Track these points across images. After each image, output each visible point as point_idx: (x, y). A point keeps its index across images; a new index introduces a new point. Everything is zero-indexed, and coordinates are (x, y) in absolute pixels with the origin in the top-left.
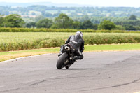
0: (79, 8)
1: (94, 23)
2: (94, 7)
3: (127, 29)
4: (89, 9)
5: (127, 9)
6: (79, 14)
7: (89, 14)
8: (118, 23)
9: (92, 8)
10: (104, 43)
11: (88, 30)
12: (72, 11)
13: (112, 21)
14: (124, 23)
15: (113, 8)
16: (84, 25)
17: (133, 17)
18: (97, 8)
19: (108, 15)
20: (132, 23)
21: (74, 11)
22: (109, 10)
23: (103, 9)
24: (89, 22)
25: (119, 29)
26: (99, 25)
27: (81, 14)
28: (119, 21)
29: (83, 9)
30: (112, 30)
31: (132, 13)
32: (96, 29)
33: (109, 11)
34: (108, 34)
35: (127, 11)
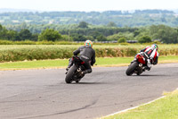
0: (14, 14)
1: (33, 33)
2: (34, 12)
3: (75, 40)
4: (27, 15)
5: (75, 14)
6: (15, 21)
7: (27, 21)
8: (64, 33)
9: (31, 13)
10: (47, 58)
11: (26, 42)
12: (5, 18)
13: (56, 30)
14: (72, 32)
15: (58, 12)
16: (21, 35)
17: (84, 25)
18: (37, 13)
19: (51, 22)
20: (82, 32)
21: (8, 18)
22: (53, 15)
23: (45, 14)
24: (27, 31)
25: (65, 39)
26: (40, 36)
27: (17, 21)
28: (66, 30)
29: (19, 14)
30: (56, 42)
31: (81, 19)
32: (36, 40)
33: (53, 17)
34: (51, 46)
35: (75, 16)
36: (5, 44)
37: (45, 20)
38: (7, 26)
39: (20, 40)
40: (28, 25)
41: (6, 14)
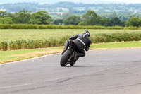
0: (106, 5)
1: (122, 20)
2: (122, 4)
4: (117, 6)
6: (107, 11)
7: (116, 11)
9: (120, 5)
10: (132, 40)
13: (140, 18)
16: (112, 22)
18: (125, 4)
19: (135, 12)
21: (102, 8)
23: (130, 6)
24: (117, 19)
26: (127, 22)
27: (109, 11)
29: (111, 5)
30: (140, 27)
32: (124, 26)
33: (137, 8)
34: (135, 30)
36: (99, 28)
37: (131, 10)
38: (101, 15)
39: (111, 26)
40: (118, 14)
41: (100, 5)
